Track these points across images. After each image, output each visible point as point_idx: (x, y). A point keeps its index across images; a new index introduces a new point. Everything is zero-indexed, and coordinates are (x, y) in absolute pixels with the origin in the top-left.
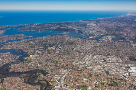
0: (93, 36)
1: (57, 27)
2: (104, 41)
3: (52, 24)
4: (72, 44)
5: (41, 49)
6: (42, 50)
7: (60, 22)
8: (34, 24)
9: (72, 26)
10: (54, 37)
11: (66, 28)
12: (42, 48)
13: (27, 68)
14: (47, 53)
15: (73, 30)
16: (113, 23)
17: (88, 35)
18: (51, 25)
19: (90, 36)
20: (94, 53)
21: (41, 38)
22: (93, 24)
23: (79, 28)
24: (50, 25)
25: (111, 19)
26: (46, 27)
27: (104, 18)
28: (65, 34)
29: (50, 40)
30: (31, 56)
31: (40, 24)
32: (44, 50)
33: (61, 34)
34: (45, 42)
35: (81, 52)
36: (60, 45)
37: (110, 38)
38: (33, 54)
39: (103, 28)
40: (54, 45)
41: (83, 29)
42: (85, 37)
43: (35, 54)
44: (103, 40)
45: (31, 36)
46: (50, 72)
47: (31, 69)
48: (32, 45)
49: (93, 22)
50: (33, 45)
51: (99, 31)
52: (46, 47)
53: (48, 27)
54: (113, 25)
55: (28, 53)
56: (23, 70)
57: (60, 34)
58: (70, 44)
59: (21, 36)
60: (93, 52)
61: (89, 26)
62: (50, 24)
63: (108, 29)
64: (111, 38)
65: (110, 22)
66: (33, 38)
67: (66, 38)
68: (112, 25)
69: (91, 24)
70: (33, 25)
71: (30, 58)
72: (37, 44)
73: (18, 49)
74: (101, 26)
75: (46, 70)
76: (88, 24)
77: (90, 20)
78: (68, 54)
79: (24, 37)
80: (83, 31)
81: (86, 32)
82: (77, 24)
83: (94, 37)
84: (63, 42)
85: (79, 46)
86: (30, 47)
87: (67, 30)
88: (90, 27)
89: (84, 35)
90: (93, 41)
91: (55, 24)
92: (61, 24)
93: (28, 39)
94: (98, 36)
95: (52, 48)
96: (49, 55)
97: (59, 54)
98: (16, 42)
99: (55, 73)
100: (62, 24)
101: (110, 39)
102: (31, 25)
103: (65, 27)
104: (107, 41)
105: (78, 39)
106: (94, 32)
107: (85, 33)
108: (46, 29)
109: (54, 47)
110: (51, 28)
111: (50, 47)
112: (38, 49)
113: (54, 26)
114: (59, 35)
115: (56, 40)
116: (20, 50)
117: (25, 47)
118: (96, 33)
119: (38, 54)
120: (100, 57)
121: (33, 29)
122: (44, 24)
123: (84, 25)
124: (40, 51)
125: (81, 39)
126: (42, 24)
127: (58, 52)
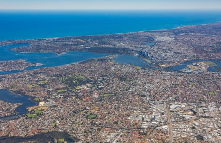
0: (169, 62)
1: (94, 44)
2: (191, 73)
3: (82, 38)
4: (126, 79)
5: (63, 90)
6: (64, 92)
7: (99, 35)
8: (47, 39)
9: (124, 42)
10: (87, 65)
11: (111, 46)
12: (64, 88)
13: (35, 128)
14: (73, 97)
15: (126, 51)
16: (208, 36)
17: (158, 61)
18: (81, 41)
19: (162, 63)
20: (171, 98)
21: (60, 67)
22: (168, 39)
23: (140, 46)
24: (79, 40)
25: (205, 28)
26: (72, 45)
27: (189, 26)
28: (110, 60)
29: (79, 70)
30: (42, 103)
31: (59, 39)
32: (69, 91)
33: (102, 60)
34: (70, 76)
35: (145, 96)
36: (101, 82)
37: (203, 66)
38: (45, 100)
39: (189, 47)
40: (89, 81)
41: (147, 48)
42: (151, 64)
43: (51, 100)
44: (189, 71)
45: (41, 64)
46: (81, 136)
47: (43, 131)
48: (44, 82)
49: (167, 33)
50: (46, 81)
51: (180, 51)
52: (73, 86)
53: (75, 45)
54: (210, 40)
55: (35, 97)
56: (26, 133)
57: (99, 58)
58: (121, 79)
59: (21, 64)
60: (169, 95)
61: (160, 42)
62: (79, 38)
63: (198, 49)
64: (206, 66)
65: (202, 34)
66: (45, 68)
67: (113, 68)
68: (206, 40)
69: (163, 39)
70: (45, 41)
71: (40, 109)
72: (54, 79)
73: (14, 89)
74: (184, 43)
75: (74, 133)
76: (157, 39)
77: (160, 30)
78: (117, 99)
79: (27, 64)
80: (147, 53)
81: (153, 54)
82: (134, 38)
83: (171, 65)
84: (106, 76)
85: (140, 83)
86: (40, 85)
87: (115, 51)
88: (161, 44)
89: (149, 61)
90: (169, 73)
91: (88, 38)
92: (102, 38)
93: (36, 70)
94: (179, 62)
95: (85, 87)
96: (78, 101)
97: (100, 101)
98: (10, 76)
99: (92, 138)
100: (104, 38)
101: (204, 68)
102: (40, 40)
103: (109, 44)
104: (198, 72)
105: (138, 69)
106: (170, 54)
107: (152, 56)
108: (71, 50)
109: (89, 85)
110: (82, 47)
111: (81, 85)
112: (56, 91)
113: (87, 43)
114: (98, 60)
115: (91, 71)
116: (19, 92)
117: (30, 86)
118: (174, 56)
119: (56, 99)
120: (183, 106)
121: (45, 49)
122: (67, 39)
123: (150, 40)
124: (59, 93)
125: (143, 68)
126: (63, 39)
127: (97, 96)
